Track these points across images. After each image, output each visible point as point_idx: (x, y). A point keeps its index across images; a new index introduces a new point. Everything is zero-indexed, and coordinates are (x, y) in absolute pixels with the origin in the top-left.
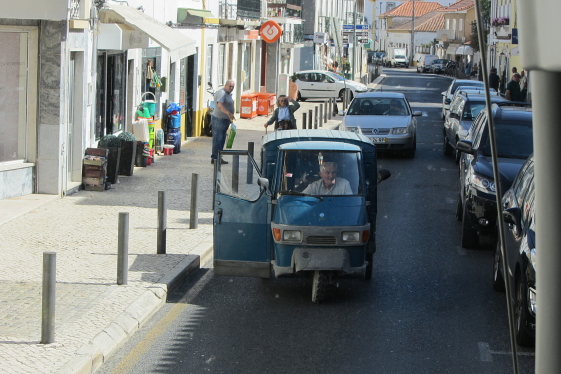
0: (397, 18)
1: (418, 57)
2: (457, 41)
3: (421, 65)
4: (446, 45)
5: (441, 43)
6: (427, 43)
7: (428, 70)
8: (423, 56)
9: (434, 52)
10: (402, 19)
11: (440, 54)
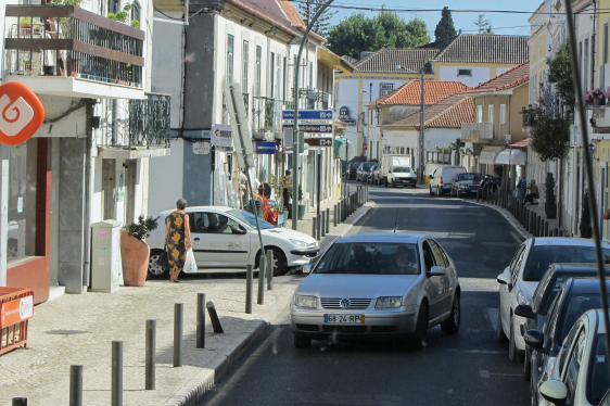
0: (397, 108)
1: (430, 169)
2: (496, 142)
3: (436, 182)
4: (478, 149)
5: (469, 145)
6: (446, 146)
7: (449, 190)
8: (440, 168)
9: (458, 161)
10: (404, 108)
11: (467, 163)
